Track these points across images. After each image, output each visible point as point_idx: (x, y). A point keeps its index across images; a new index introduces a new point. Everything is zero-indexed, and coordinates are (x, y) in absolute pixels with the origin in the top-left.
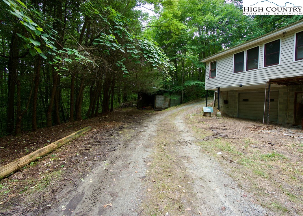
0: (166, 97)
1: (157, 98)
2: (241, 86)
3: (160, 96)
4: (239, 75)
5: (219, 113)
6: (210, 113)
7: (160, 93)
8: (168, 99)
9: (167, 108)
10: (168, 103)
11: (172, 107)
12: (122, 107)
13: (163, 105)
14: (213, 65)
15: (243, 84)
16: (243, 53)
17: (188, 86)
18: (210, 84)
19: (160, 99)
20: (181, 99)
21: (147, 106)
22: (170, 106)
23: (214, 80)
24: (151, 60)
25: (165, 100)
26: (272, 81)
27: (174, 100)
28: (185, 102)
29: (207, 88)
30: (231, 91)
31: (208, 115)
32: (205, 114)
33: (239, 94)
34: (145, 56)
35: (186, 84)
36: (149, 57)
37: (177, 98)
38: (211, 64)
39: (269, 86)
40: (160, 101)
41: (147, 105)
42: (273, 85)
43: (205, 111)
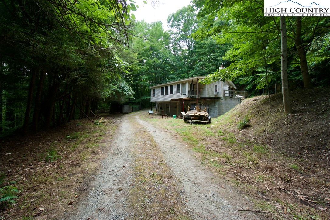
0: (130, 106)
1: (124, 107)
2: (163, 101)
3: (127, 105)
4: (163, 96)
5: (156, 113)
6: (152, 113)
7: (127, 103)
8: (132, 107)
9: (131, 112)
10: (131, 110)
11: (134, 112)
12: (98, 113)
13: (128, 111)
15: (164, 100)
16: (164, 87)
17: (143, 99)
18: (153, 100)
19: (126, 107)
20: (140, 107)
21: (117, 112)
22: (132, 111)
23: (154, 98)
24: (125, 93)
25: (129, 108)
26: (172, 100)
27: (135, 108)
28: (142, 109)
29: (152, 101)
30: (167, 103)
31: (151, 114)
32: (150, 114)
33: (166, 104)
34: (123, 91)
35: (142, 98)
36: (125, 92)
37: (137, 106)
38: (153, 90)
39: (171, 102)
40: (126, 108)
42: (172, 101)
43: (149, 113)
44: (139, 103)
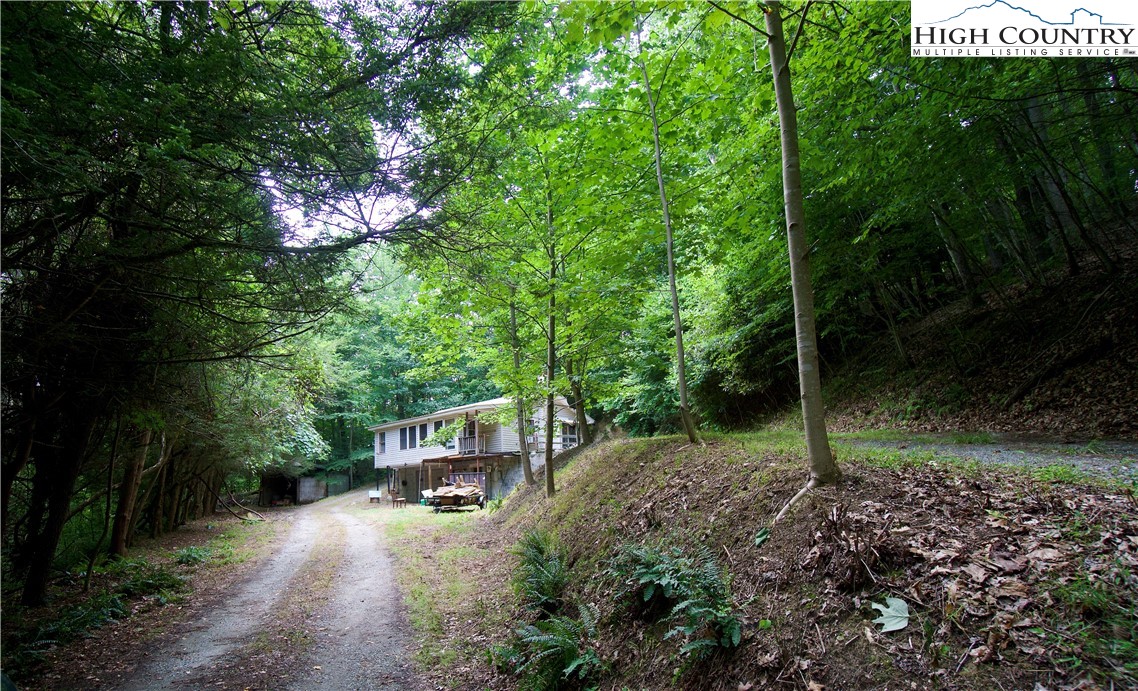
0: (319, 481)
1: (302, 484)
2: (405, 465)
3: (309, 479)
4: (404, 451)
5: (387, 498)
6: (378, 499)
7: (310, 474)
8: (324, 483)
9: (320, 499)
10: (323, 491)
11: (329, 497)
13: (313, 495)
14: (383, 436)
15: (407, 463)
16: (406, 429)
17: (358, 460)
18: (381, 461)
19: (307, 484)
20: (349, 483)
21: (279, 500)
22: (325, 495)
23: (382, 456)
24: (305, 450)
25: (317, 485)
26: (424, 461)
27: (335, 485)
28: (354, 488)
29: (377, 464)
31: (376, 500)
32: (372, 499)
37: (340, 481)
38: (381, 434)
39: (424, 465)
40: (307, 488)
41: (282, 498)
43: (371, 496)
44: (344, 472)
